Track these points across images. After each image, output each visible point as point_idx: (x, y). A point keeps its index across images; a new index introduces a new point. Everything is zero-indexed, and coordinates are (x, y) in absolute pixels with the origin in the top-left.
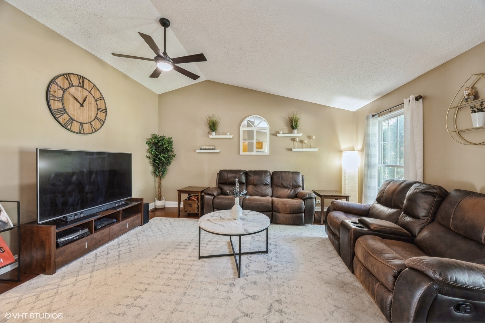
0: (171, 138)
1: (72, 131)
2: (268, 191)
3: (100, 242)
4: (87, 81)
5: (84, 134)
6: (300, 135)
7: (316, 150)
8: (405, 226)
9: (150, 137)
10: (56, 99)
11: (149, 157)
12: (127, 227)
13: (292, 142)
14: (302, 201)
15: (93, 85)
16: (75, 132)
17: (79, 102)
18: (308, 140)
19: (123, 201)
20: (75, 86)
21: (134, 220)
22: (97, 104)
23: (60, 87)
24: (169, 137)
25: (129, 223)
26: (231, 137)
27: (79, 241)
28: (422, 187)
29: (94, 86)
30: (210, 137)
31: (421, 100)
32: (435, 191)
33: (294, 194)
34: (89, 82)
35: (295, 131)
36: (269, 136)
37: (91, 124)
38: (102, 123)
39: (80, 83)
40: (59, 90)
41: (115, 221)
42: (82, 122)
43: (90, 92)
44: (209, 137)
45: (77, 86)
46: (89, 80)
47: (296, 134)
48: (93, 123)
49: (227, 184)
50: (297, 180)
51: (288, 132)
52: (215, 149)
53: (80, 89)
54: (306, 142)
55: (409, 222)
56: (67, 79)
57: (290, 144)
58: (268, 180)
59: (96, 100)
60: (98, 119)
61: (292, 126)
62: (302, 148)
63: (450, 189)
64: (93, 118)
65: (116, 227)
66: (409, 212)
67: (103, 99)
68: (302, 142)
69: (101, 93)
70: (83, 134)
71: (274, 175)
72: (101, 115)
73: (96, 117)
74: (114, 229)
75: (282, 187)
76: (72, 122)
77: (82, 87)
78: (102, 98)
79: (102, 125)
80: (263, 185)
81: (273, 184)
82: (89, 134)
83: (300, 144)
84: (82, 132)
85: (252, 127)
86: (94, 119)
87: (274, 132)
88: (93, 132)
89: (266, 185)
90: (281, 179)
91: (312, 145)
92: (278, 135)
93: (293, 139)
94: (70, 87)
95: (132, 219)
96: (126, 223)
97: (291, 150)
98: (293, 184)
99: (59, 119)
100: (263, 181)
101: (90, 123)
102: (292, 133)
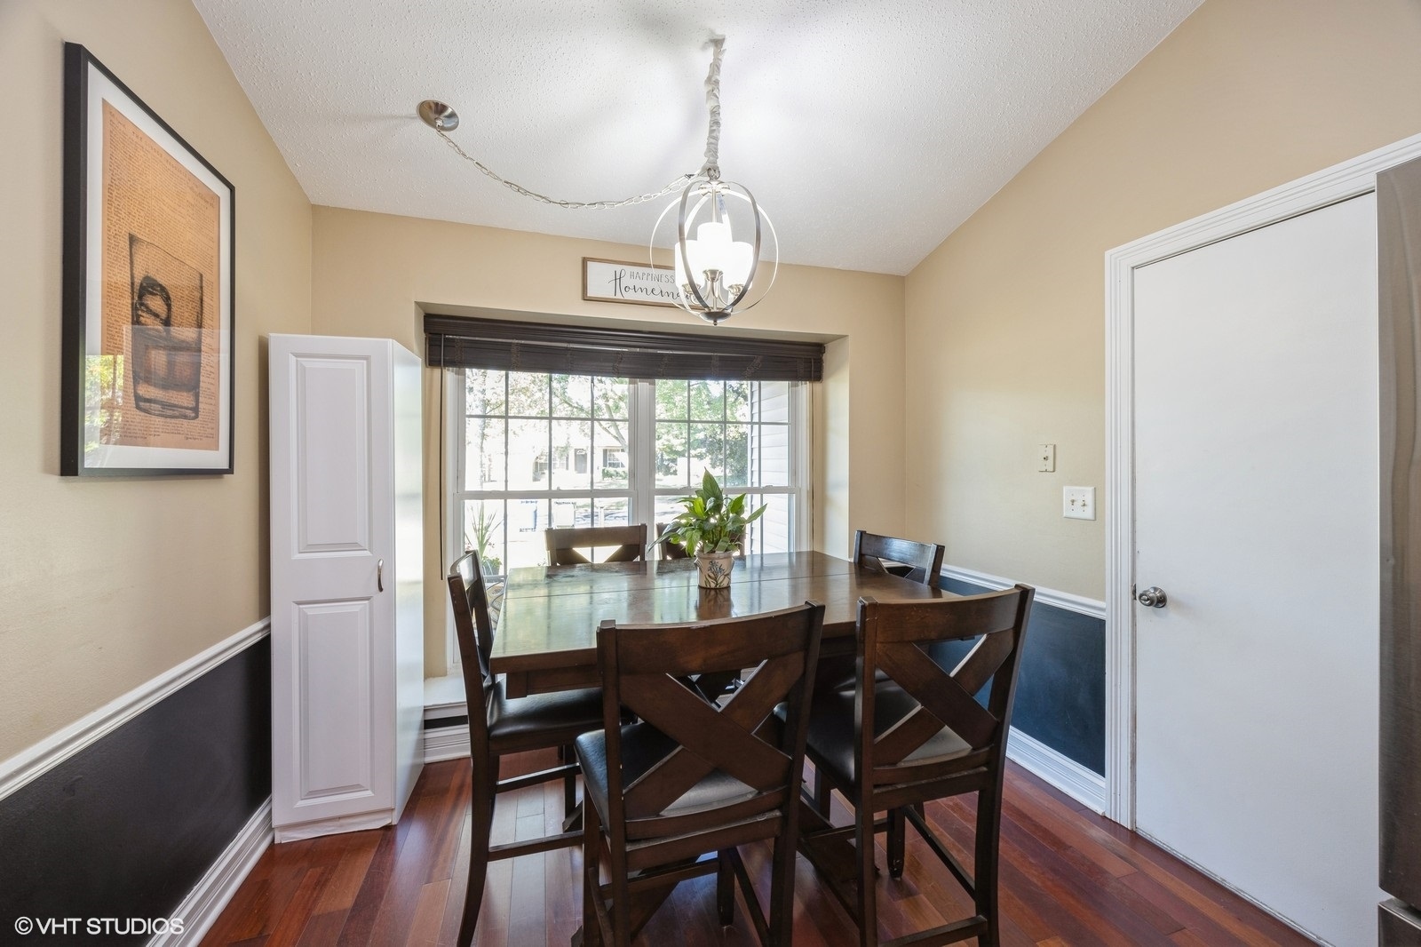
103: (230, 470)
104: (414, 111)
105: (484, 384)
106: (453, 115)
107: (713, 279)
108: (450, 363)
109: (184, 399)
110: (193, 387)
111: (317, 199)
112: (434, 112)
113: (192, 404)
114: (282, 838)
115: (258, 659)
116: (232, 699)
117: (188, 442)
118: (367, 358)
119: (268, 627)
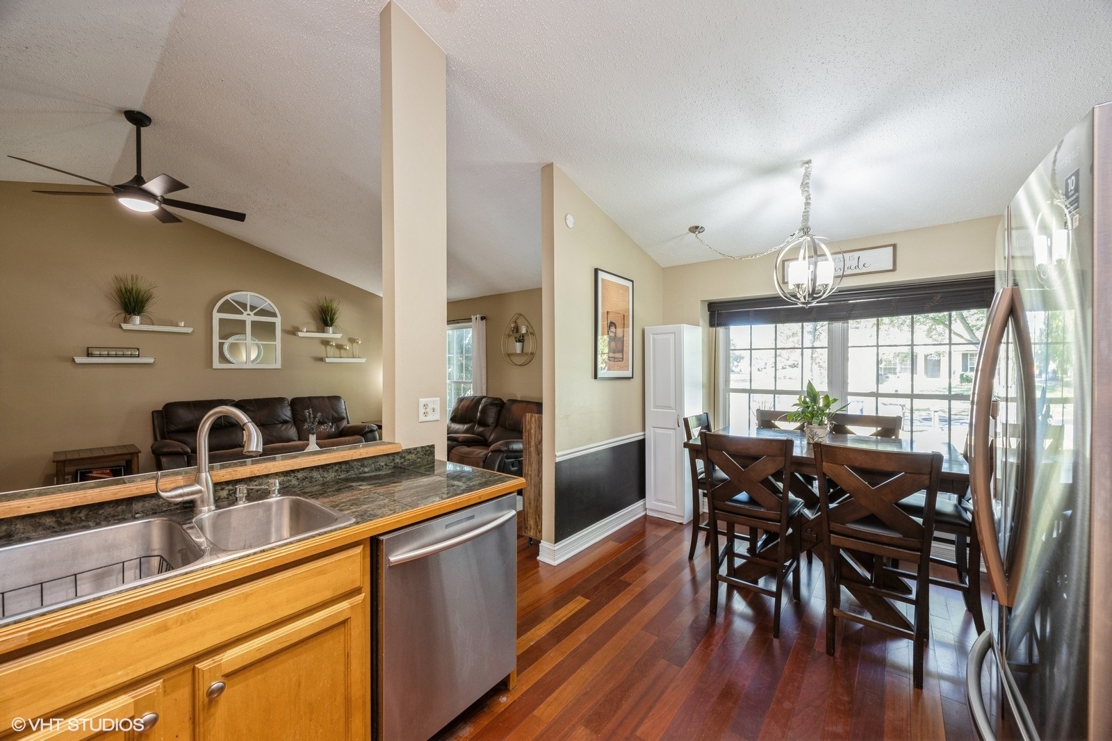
2: (292, 433)
6: (339, 336)
7: (363, 360)
8: (480, 434)
13: (323, 347)
14: (360, 437)
18: (350, 344)
26: (190, 330)
28: (490, 400)
30: (125, 326)
31: (484, 321)
32: (497, 402)
33: (337, 432)
35: (331, 329)
36: (280, 334)
44: (121, 327)
47: (330, 334)
50: (339, 409)
51: (315, 330)
52: (138, 356)
54: (348, 348)
55: (482, 431)
57: (320, 351)
58: (287, 413)
61: (324, 320)
62: (341, 357)
63: (505, 400)
66: (482, 423)
68: (340, 347)
71: (298, 404)
80: (280, 423)
81: (297, 420)
83: (337, 351)
85: (242, 313)
87: (289, 328)
89: (285, 422)
91: (357, 352)
92: (300, 334)
93: (326, 343)
97: (321, 360)
98: (333, 415)
100: (279, 416)
102: (323, 332)
103: (632, 378)
104: (688, 231)
105: (738, 334)
106: (702, 227)
107: (798, 288)
108: (719, 325)
109: (619, 355)
110: (622, 351)
111: (663, 266)
112: (695, 229)
113: (621, 357)
114: (650, 513)
115: (641, 444)
116: (634, 453)
117: (621, 368)
118: (674, 333)
119: (645, 435)
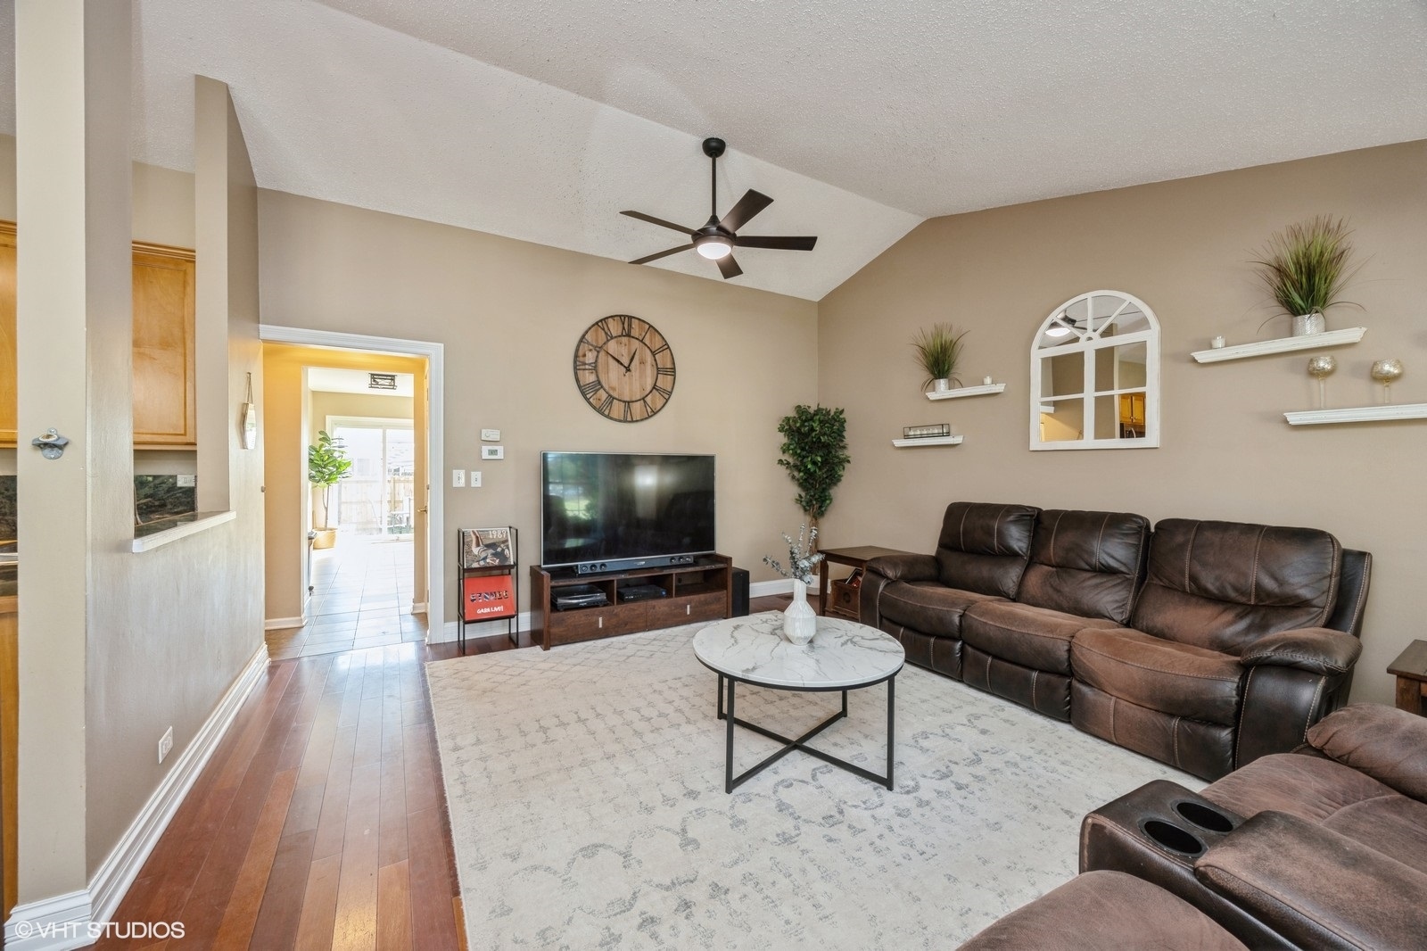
0: (842, 412)
1: (611, 418)
3: (626, 625)
4: (637, 321)
5: (632, 421)
9: (792, 414)
10: (587, 367)
11: (788, 463)
12: (688, 613)
15: (647, 326)
16: (616, 420)
17: (621, 364)
19: (688, 557)
20: (616, 337)
21: (706, 603)
22: (655, 360)
23: (592, 345)
24: (837, 409)
25: (693, 604)
26: (1000, 388)
27: (588, 610)
29: (651, 326)
30: (932, 396)
34: (641, 323)
35: (1313, 321)
37: (645, 402)
38: (667, 396)
39: (624, 328)
40: (591, 350)
41: (664, 593)
42: (628, 400)
43: (642, 341)
44: (927, 398)
45: (620, 336)
46: (639, 319)
48: (648, 399)
49: (961, 550)
52: (948, 434)
53: (625, 340)
56: (603, 329)
58: (1124, 554)
59: (654, 354)
60: (657, 390)
62: (1372, 406)
64: (649, 388)
65: (661, 605)
67: (669, 347)
69: (663, 338)
70: (630, 422)
71: (1164, 536)
72: (664, 382)
73: (654, 387)
74: (657, 608)
75: (1192, 594)
76: (611, 402)
77: (628, 335)
78: (666, 346)
79: (667, 401)
80: (1094, 571)
81: (1148, 576)
82: (642, 420)
84: (629, 419)
85: (1078, 340)
86: (651, 392)
88: (650, 417)
89: (1110, 572)
90: (1188, 554)
92: (1200, 357)
94: (608, 341)
95: (702, 599)
96: (688, 605)
98: (1258, 586)
99: (591, 400)
100: (1092, 554)
101: (643, 399)
102: (1291, 333)
